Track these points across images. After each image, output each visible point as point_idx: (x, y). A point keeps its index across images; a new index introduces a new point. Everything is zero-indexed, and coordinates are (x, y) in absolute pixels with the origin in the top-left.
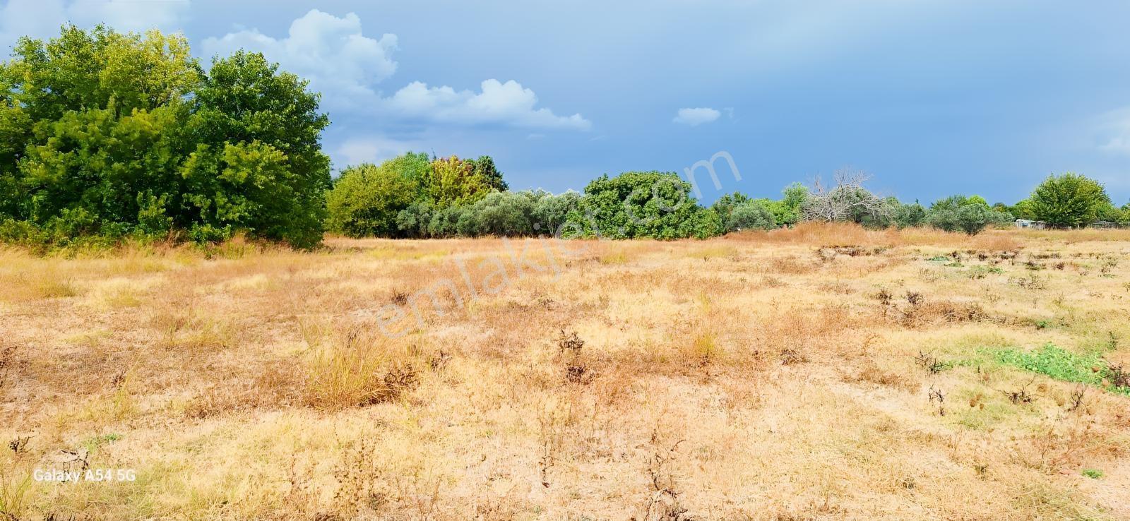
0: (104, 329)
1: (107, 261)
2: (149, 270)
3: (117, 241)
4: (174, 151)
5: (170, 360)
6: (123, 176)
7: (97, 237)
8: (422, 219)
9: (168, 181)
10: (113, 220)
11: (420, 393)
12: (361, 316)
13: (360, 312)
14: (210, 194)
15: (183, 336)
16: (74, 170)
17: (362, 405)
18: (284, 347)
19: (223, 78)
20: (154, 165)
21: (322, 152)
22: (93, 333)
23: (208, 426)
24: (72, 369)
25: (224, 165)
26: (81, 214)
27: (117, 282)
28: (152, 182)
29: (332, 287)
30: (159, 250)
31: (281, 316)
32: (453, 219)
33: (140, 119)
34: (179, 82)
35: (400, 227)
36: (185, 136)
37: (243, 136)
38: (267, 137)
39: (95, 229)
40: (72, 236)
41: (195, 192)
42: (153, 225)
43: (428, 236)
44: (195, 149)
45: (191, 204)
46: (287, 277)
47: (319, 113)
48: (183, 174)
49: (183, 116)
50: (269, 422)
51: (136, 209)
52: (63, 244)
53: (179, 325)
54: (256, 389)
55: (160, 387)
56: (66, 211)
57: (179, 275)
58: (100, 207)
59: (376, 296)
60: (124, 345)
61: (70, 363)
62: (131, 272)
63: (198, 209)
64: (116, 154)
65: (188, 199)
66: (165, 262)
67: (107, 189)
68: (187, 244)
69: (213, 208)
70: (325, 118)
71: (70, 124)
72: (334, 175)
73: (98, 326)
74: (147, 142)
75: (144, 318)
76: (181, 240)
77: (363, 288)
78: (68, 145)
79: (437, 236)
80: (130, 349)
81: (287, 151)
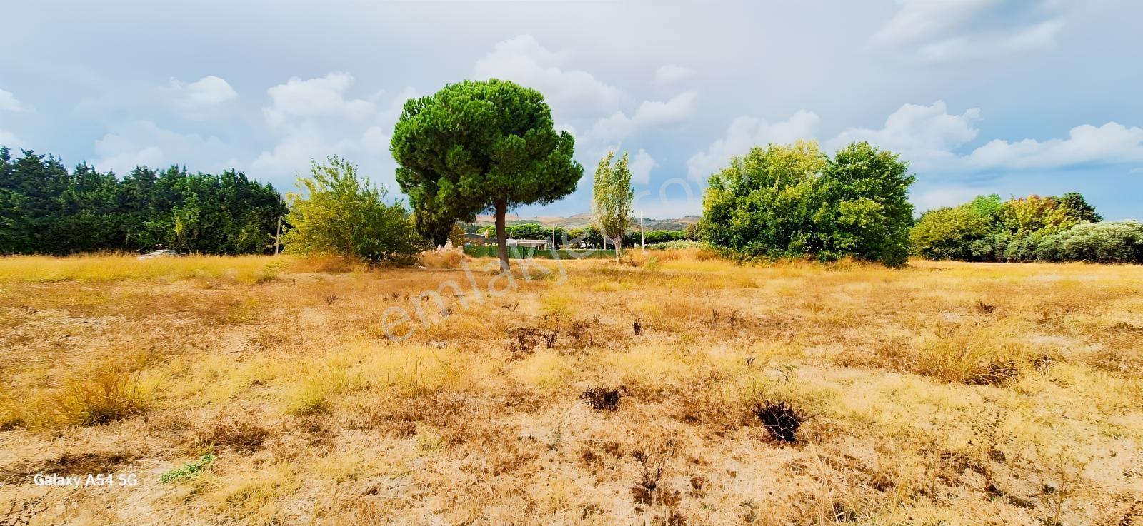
0: (776, 306)
1: (771, 270)
2: (793, 276)
3: (776, 258)
4: (809, 209)
5: (816, 329)
6: (781, 224)
7: (765, 257)
8: (998, 247)
9: (806, 225)
10: (773, 247)
11: (1024, 384)
12: (950, 318)
13: (949, 315)
14: (830, 232)
15: (822, 316)
16: (754, 221)
17: (968, 383)
18: (893, 332)
19: (842, 161)
20: (798, 217)
21: (907, 202)
22: (772, 309)
23: (850, 373)
24: (765, 326)
25: (839, 214)
26: (759, 245)
27: (780, 282)
28: (796, 227)
29: (922, 294)
30: (799, 265)
31: (885, 311)
32: (1032, 247)
33: (790, 192)
34: (812, 167)
35: (975, 253)
36: (816, 198)
37: (851, 196)
38: (870, 194)
39: (764, 252)
40: (754, 255)
41: (822, 231)
42: (798, 250)
43: (1005, 260)
44: (821, 206)
45: (818, 239)
46: (883, 285)
47: (907, 175)
48: (815, 221)
49: (815, 188)
50: (893, 379)
51: (788, 241)
52: (749, 260)
53: (819, 309)
54: (878, 356)
55: (814, 343)
56: (750, 243)
57: (811, 279)
58: (768, 241)
59: (961, 305)
60: (790, 317)
61: (763, 323)
62: (785, 275)
63: (823, 241)
64: (778, 212)
65: (816, 235)
66: (802, 272)
67: (772, 231)
68: (814, 262)
69: (832, 240)
70: (912, 177)
71: (754, 197)
72: (915, 216)
73: (773, 304)
74: (794, 204)
75: (799, 303)
76: (811, 259)
77: (949, 298)
78: (752, 207)
79: (1013, 260)
80: (793, 319)
81: (882, 203)
